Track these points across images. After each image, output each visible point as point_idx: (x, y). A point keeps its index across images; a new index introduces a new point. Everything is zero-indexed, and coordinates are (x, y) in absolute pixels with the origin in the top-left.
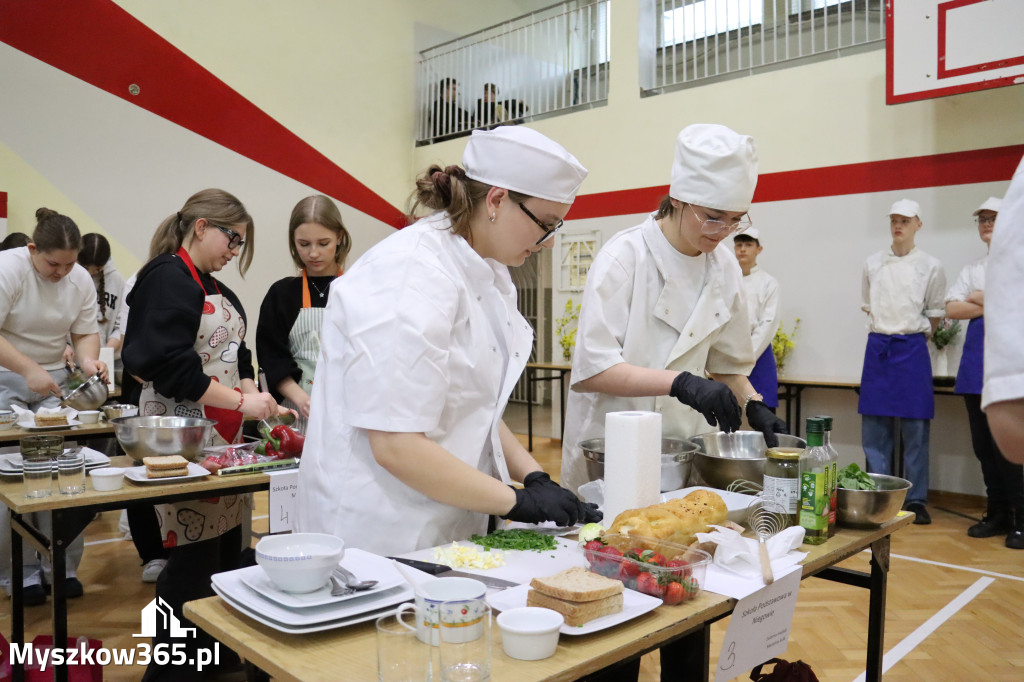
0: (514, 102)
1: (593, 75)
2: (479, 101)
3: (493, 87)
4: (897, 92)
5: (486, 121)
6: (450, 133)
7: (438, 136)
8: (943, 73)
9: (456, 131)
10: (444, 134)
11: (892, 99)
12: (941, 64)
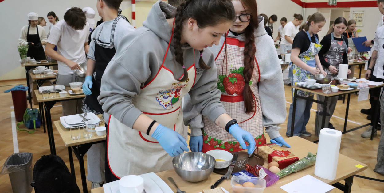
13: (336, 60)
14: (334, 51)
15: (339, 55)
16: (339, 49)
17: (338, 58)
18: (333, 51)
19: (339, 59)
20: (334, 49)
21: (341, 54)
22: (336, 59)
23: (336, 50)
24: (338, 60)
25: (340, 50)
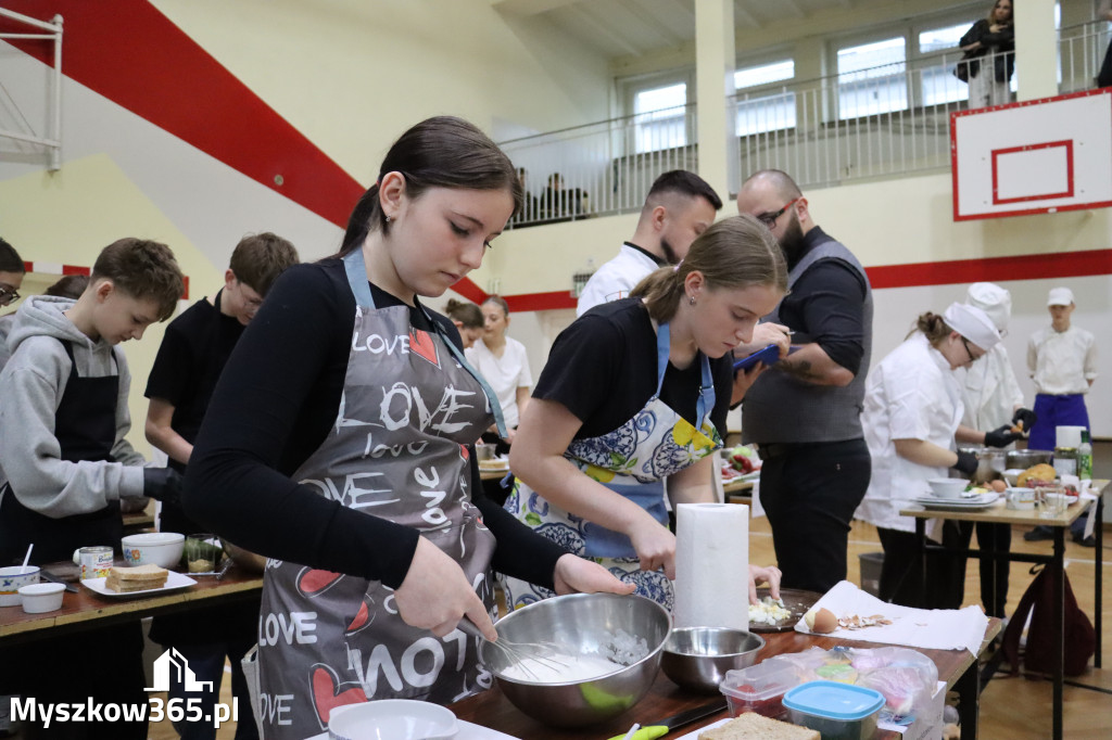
0: (578, 191)
1: (632, 164)
2: (549, 190)
3: (556, 176)
4: (963, 212)
5: (571, 211)
6: (532, 220)
7: (518, 222)
8: (996, 201)
9: (539, 219)
10: (525, 221)
11: (957, 218)
12: (995, 195)
13: (426, 516)
14: (392, 426)
15: (442, 463)
16: (431, 407)
17: (440, 496)
18: (380, 432)
19: (447, 506)
20: (385, 405)
21: (455, 455)
22: (422, 505)
23: (405, 422)
24: (443, 518)
25: (438, 419)
